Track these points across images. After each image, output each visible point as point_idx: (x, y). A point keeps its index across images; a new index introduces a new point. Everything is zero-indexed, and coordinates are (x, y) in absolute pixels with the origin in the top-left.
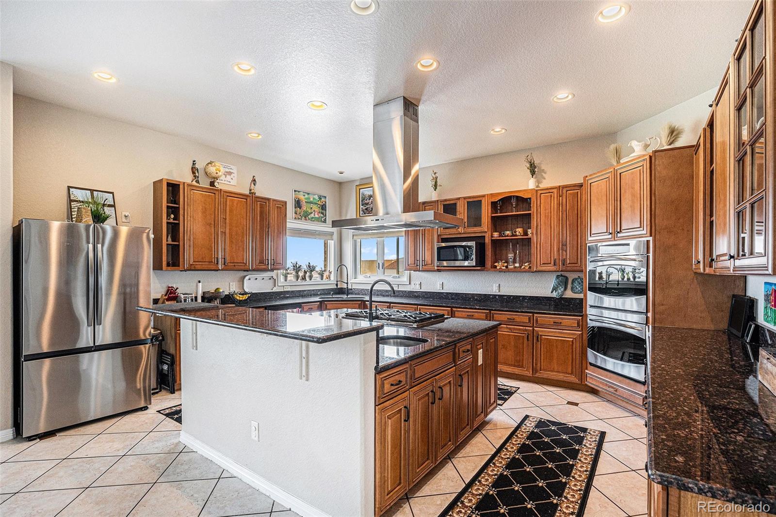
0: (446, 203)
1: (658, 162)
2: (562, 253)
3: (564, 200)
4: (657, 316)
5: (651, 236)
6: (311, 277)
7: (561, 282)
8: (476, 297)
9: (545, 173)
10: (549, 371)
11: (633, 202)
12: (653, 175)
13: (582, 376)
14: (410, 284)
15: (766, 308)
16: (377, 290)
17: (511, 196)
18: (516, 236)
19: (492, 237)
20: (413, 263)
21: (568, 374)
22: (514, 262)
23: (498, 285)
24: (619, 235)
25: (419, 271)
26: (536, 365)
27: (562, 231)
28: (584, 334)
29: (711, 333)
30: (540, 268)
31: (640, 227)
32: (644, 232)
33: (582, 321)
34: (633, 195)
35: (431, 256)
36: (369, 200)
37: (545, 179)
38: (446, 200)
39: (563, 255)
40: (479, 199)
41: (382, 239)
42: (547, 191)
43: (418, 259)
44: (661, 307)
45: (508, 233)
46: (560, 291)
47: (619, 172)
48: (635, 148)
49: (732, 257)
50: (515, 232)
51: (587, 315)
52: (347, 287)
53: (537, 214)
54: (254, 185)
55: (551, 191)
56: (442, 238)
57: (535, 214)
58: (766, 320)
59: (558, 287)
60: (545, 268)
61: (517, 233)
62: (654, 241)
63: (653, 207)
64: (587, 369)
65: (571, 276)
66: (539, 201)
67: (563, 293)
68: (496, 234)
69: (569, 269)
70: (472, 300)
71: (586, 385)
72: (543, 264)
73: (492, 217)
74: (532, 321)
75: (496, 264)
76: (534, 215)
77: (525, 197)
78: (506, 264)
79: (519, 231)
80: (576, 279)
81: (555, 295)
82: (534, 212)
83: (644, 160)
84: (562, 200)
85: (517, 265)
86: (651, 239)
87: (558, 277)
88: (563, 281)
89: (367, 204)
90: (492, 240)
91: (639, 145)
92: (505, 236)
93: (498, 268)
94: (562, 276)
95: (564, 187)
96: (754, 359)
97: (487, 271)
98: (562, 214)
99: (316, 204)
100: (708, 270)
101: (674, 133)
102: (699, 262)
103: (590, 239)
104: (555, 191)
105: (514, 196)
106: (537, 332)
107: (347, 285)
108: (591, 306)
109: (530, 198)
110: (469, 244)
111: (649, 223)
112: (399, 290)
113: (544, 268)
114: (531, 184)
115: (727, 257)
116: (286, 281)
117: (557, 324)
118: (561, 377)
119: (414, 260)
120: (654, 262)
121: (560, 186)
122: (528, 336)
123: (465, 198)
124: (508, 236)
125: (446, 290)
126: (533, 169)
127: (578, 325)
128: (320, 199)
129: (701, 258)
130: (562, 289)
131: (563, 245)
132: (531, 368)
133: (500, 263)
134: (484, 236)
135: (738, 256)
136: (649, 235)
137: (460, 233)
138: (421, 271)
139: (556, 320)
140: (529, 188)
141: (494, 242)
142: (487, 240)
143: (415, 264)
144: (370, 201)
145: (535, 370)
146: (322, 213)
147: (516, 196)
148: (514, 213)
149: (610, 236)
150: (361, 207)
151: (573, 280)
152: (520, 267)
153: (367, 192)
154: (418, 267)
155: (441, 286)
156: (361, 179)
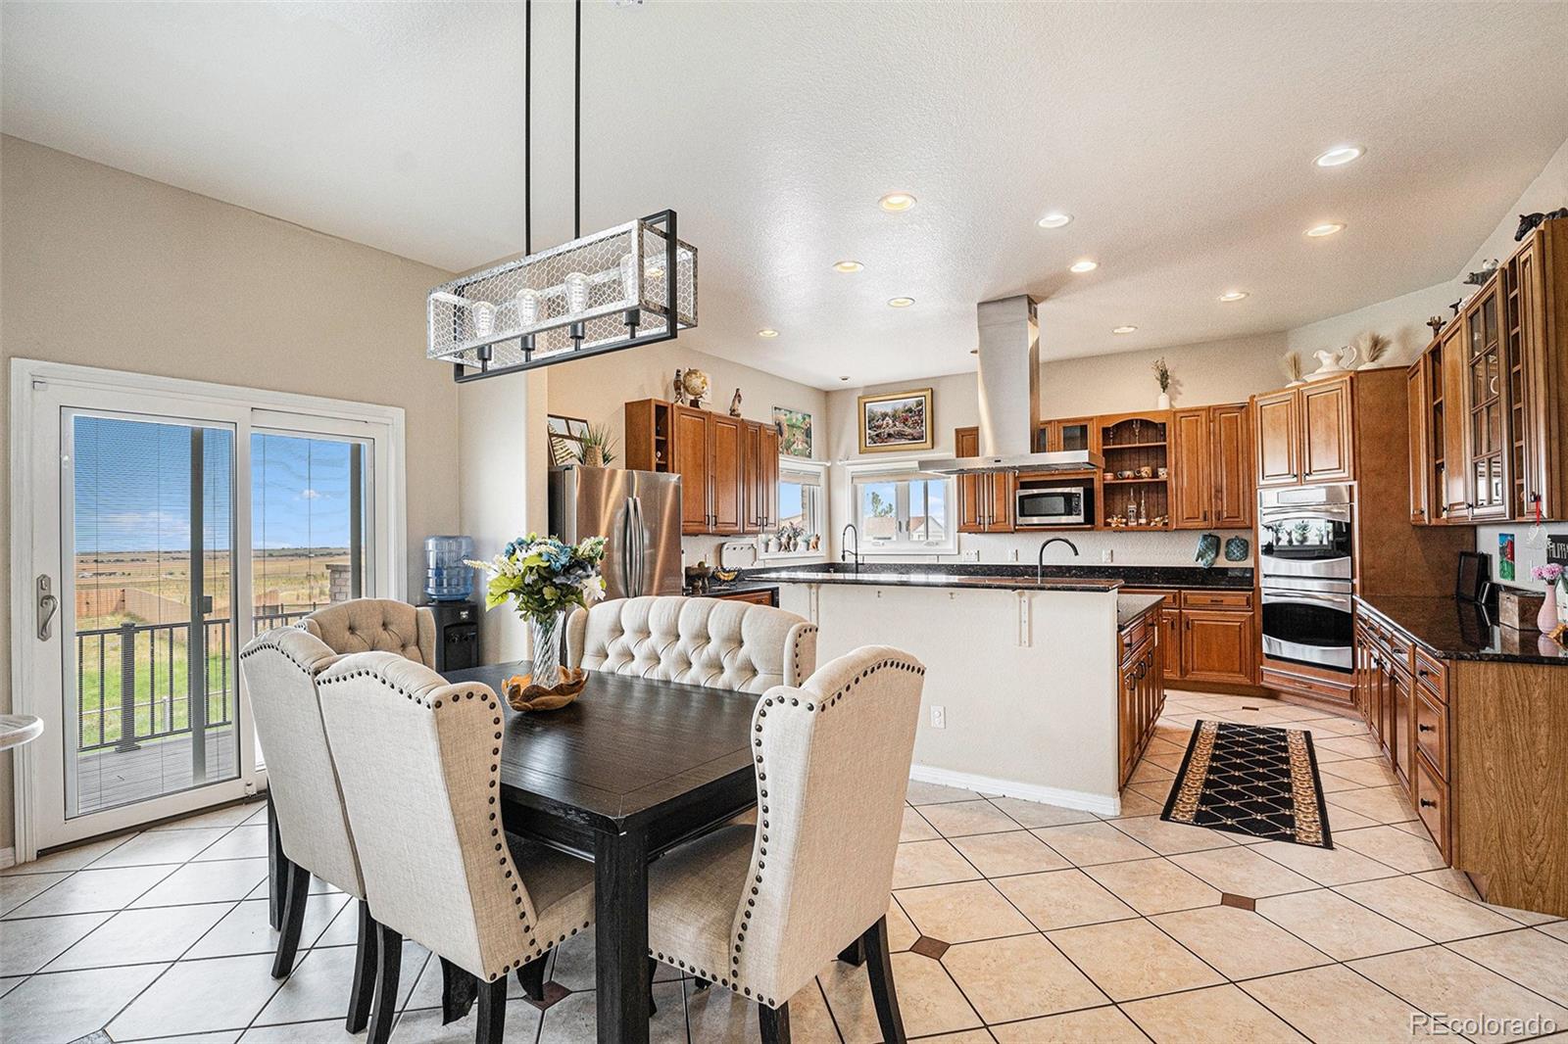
1: (1363, 387)
2: (1216, 502)
3: (1217, 427)
4: (1367, 583)
5: (1355, 479)
6: (795, 545)
7: (1210, 544)
8: (1074, 572)
9: (1181, 385)
10: (1207, 671)
11: (1329, 436)
12: (1356, 402)
13: (1256, 673)
14: (959, 553)
15: (1501, 562)
16: (901, 565)
17: (1132, 420)
18: (1141, 477)
19: (1104, 480)
21: (1234, 672)
22: (1138, 516)
23: (1109, 552)
24: (1308, 478)
25: (983, 532)
26: (1186, 662)
27: (1216, 471)
28: (1256, 615)
29: (1437, 600)
30: (1182, 525)
31: (1340, 468)
32: (1346, 475)
33: (1253, 598)
34: (1328, 427)
35: (1003, 509)
36: (883, 420)
37: (1180, 394)
39: (1216, 506)
40: (1083, 423)
41: (906, 483)
42: (1191, 414)
43: (982, 514)
44: (1372, 571)
45: (1128, 473)
46: (1209, 558)
47: (1306, 394)
48: (1324, 362)
49: (1470, 506)
50: (1139, 472)
51: (1260, 589)
52: (857, 562)
53: (1176, 447)
54: (739, 402)
55: (1196, 414)
56: (1022, 483)
57: (1173, 447)
58: (1503, 576)
59: (1206, 552)
61: (1143, 474)
62: (1360, 485)
63: (1357, 442)
64: (1262, 664)
65: (1225, 536)
66: (1178, 428)
67: (1214, 560)
68: (1109, 476)
69: (1227, 525)
70: (1068, 575)
71: (1262, 687)
72: (1187, 518)
73: (1104, 450)
74: (1178, 601)
75: (1109, 520)
76: (1170, 448)
77: (1156, 422)
78: (1124, 520)
79: (1146, 471)
80: (1232, 540)
81: (1201, 564)
82: (1170, 443)
83: (1342, 382)
84: (1214, 426)
85: (1143, 521)
86: (1355, 484)
87: (1205, 537)
88: (1213, 544)
89: (880, 427)
90: (1105, 485)
91: (1328, 357)
92: (1123, 479)
93: (1113, 525)
94: (1210, 535)
95: (1216, 408)
96: (1492, 622)
97: (1097, 530)
98: (1214, 446)
99: (799, 427)
100: (1434, 522)
101: (1377, 346)
102: (1422, 512)
103: (1262, 482)
104: (1204, 413)
105: (1137, 420)
106: (1187, 616)
107: (856, 558)
108: (1266, 576)
109: (1164, 424)
110: (1074, 490)
111: (1351, 463)
112: (940, 563)
113: (1189, 525)
114: (1162, 403)
115: (1465, 506)
116: (767, 551)
117: (1216, 604)
118: (1225, 677)
119: (973, 516)
120: (1360, 514)
121: (1210, 407)
122: (1172, 623)
123: (1059, 421)
124: (1128, 478)
125: (1024, 561)
126: (1164, 379)
127: (1248, 604)
128: (804, 419)
129: (1424, 506)
130: (1213, 556)
131: (1216, 491)
132: (1179, 668)
133: (1115, 519)
134: (1093, 479)
135: (1477, 504)
136: (1352, 478)
138: (987, 533)
139: (1215, 598)
140: (1160, 409)
141: (1107, 487)
142: (1098, 486)
143: (975, 522)
144: (885, 422)
145: (1184, 671)
146: (807, 443)
147: (1141, 420)
148: (1137, 445)
149: (1295, 479)
150: (868, 431)
151: (1228, 543)
152: (1148, 524)
153: (879, 408)
154: (982, 526)
155: (1015, 556)
156: (868, 387)
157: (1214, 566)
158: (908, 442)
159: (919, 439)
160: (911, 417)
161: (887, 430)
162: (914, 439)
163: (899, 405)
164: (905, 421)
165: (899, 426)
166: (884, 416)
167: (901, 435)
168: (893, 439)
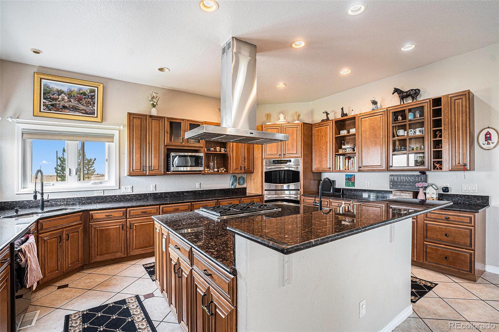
0: (172, 121)
2: (244, 163)
4: (304, 190)
7: (235, 179)
8: (185, 194)
11: (293, 142)
14: (119, 188)
15: (347, 182)
18: (217, 151)
19: (205, 151)
20: (139, 168)
22: (214, 168)
23: (199, 184)
24: (284, 156)
25: (145, 175)
27: (244, 151)
30: (233, 172)
31: (297, 153)
33: (262, 198)
34: (293, 139)
35: (158, 163)
36: (59, 95)
38: (172, 119)
43: (144, 165)
44: (305, 186)
45: (212, 149)
47: (285, 127)
50: (216, 149)
51: (264, 195)
52: (43, 199)
56: (167, 149)
58: (346, 185)
59: (234, 182)
60: (236, 171)
62: (303, 159)
63: (303, 145)
65: (238, 176)
70: (182, 196)
72: (235, 169)
79: (218, 149)
81: (232, 187)
85: (215, 170)
87: (233, 176)
89: (56, 99)
90: (205, 153)
94: (235, 176)
103: (266, 157)
107: (42, 197)
108: (266, 190)
110: (200, 155)
111: (301, 152)
119: (139, 166)
120: (303, 168)
124: (212, 151)
125: (159, 191)
131: (244, 159)
133: (208, 169)
136: (301, 157)
137: (184, 146)
138: (148, 175)
143: (141, 169)
144: (60, 97)
149: (279, 156)
150: (43, 100)
151: (239, 178)
152: (218, 171)
153: (55, 86)
154: (144, 172)
155: (154, 188)
156: (43, 67)
157: (236, 187)
158: (81, 115)
159: (91, 114)
160: (85, 98)
161: (62, 103)
162: (87, 113)
163: (75, 88)
164: (79, 100)
165: (74, 103)
166: (60, 92)
167: (75, 109)
168: (68, 111)
